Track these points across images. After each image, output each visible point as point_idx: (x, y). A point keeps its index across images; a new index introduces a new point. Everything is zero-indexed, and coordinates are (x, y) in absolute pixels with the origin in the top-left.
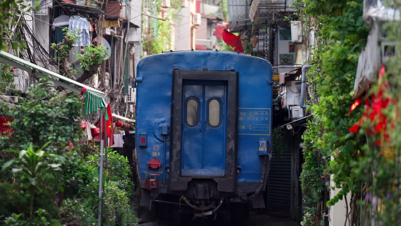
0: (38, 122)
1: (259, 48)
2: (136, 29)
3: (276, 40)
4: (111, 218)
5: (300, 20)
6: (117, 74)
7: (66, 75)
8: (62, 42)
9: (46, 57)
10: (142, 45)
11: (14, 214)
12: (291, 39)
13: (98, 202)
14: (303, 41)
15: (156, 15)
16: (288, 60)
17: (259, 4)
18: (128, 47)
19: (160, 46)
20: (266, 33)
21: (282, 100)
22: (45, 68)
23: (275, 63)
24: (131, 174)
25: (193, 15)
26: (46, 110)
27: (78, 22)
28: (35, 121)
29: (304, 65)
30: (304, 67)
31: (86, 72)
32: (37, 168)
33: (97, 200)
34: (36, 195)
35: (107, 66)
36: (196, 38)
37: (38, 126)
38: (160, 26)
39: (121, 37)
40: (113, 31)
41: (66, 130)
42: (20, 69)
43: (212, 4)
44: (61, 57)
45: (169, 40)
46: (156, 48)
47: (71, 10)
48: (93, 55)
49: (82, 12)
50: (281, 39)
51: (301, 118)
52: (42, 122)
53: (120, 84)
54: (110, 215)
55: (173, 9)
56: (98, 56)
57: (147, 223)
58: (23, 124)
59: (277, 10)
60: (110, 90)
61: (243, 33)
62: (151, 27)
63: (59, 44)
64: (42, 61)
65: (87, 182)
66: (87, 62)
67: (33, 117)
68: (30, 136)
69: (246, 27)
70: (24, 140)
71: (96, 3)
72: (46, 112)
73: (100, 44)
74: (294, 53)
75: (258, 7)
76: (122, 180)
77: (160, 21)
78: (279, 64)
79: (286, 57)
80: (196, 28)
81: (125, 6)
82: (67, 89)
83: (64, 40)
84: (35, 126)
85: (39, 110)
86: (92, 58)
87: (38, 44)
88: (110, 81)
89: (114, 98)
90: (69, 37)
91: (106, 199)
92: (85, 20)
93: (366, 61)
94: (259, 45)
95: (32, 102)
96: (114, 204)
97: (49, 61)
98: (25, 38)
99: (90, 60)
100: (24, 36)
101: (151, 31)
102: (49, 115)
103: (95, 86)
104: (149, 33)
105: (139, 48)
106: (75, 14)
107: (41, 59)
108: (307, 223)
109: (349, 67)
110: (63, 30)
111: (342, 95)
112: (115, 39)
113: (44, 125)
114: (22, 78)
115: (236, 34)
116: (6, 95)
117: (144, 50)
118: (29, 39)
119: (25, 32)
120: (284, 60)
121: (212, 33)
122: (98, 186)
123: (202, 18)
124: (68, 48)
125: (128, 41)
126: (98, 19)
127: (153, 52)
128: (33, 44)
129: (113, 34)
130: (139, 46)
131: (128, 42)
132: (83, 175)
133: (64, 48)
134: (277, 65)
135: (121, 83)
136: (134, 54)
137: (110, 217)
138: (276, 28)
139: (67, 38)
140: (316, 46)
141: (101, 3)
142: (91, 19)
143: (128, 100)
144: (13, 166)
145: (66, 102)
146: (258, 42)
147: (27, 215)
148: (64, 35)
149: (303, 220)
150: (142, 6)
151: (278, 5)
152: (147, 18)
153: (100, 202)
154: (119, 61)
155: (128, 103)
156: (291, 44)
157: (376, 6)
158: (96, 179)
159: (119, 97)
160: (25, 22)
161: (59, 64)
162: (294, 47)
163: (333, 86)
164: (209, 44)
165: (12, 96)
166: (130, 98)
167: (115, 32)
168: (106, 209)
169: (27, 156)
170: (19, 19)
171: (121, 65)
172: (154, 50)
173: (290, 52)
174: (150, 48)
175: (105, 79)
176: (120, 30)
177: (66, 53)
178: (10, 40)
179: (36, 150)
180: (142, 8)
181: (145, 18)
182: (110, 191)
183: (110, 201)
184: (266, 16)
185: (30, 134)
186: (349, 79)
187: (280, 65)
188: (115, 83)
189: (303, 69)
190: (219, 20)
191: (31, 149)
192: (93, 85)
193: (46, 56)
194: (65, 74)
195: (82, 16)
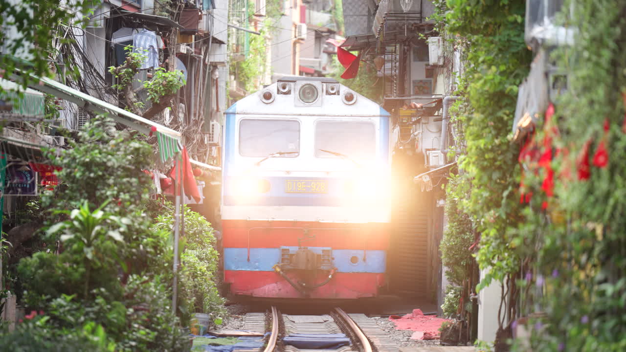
0: (95, 173)
1: (386, 72)
2: (220, 46)
3: (408, 62)
4: (190, 299)
5: (440, 36)
6: (195, 105)
7: (129, 109)
8: (123, 64)
9: (101, 84)
10: (228, 67)
11: (64, 295)
12: (428, 60)
13: (172, 278)
14: (444, 63)
15: (247, 27)
16: (424, 88)
17: (386, 14)
18: (209, 69)
19: (251, 69)
20: (395, 52)
21: (416, 142)
22: (101, 98)
23: (407, 93)
24: (214, 240)
25: (296, 26)
26: (105, 158)
27: (144, 37)
28: (91, 172)
29: (446, 96)
30: (446, 98)
31: (155, 104)
32: (93, 233)
33: (171, 275)
34: (92, 270)
35: (182, 95)
36: (301, 56)
37: (94, 179)
38: (252, 41)
39: (200, 56)
40: (191, 49)
41: (131, 184)
42: (67, 100)
43: (322, 11)
44: (122, 84)
45: (264, 60)
46: (247, 71)
47: (134, 21)
48: (165, 83)
49: (149, 23)
50: (415, 60)
51: (442, 166)
52: (100, 173)
53: (199, 119)
54: (187, 295)
55: (270, 19)
56: (171, 83)
57: (235, 305)
58: (75, 176)
59: (410, 21)
60: (186, 128)
61: (364, 52)
62: (240, 43)
63: (119, 67)
64: (96, 89)
65: (158, 252)
66: (156, 92)
67: (87, 166)
68: (84, 191)
69: (368, 45)
70: (76, 197)
71: (167, 11)
72: (105, 160)
73: (173, 66)
74: (432, 80)
75: (384, 17)
76: (202, 249)
77: (252, 34)
78: (412, 93)
79: (421, 84)
80: (299, 43)
81: (206, 15)
82: (130, 128)
83: (126, 62)
84: (89, 178)
85: (97, 157)
86: (164, 86)
87: (91, 66)
88: (185, 115)
89: (191, 138)
90: (133, 58)
91: (183, 274)
92: (153, 33)
93: (528, 96)
94: (386, 68)
95: (86, 147)
96: (194, 280)
97: (105, 90)
98: (73, 59)
99: (160, 88)
100: (73, 56)
101: (240, 47)
102: (109, 164)
103: (165, 122)
104: (237, 51)
105: (224, 70)
106: (140, 26)
107: (95, 86)
108: (449, 307)
109: (506, 101)
110: (126, 48)
111: (497, 138)
112: (193, 59)
113: (102, 177)
114: (69, 111)
115: (355, 53)
116: (49, 135)
117: (230, 74)
118: (78, 60)
119: (74, 50)
120: (419, 87)
121: (322, 50)
122: (172, 258)
123: (308, 29)
124: (132, 73)
125: (210, 61)
126: (171, 32)
127: (243, 76)
128: (84, 66)
129: (191, 52)
130: (225, 68)
131: (209, 63)
132: (154, 242)
133: (126, 72)
134: (410, 96)
135: (200, 117)
136: (217, 78)
137: (188, 297)
138: (409, 45)
139: (131, 60)
140: (463, 72)
141: (175, 11)
142: (161, 33)
143: (210, 140)
144: (61, 232)
145: (131, 147)
146: (384, 64)
147: (81, 296)
148: (127, 56)
149: (444, 303)
150: (228, 15)
151: (411, 15)
152: (234, 30)
153: (175, 279)
154: (198, 88)
155: (209, 144)
156: (429, 67)
157: (541, 24)
158: (170, 248)
159: (198, 137)
160: (74, 38)
161: (118, 92)
162: (432, 72)
163: (486, 128)
164: (318, 65)
165: (56, 137)
166: (213, 137)
167: (193, 50)
168: (183, 288)
169: (81, 218)
170: (66, 33)
171: (200, 94)
172: (244, 74)
173: (427, 77)
174: (238, 70)
175: (179, 112)
176: (199, 47)
177: (129, 78)
178: (55, 63)
179: (92, 210)
180: (229, 17)
181: (232, 31)
182: (187, 263)
183: (188, 277)
184: (395, 29)
185: (83, 188)
186: (506, 118)
187: (413, 95)
188: (192, 117)
189: (444, 101)
190: (331, 32)
191: (86, 208)
192: (163, 121)
193: (101, 82)
194: (127, 107)
195: (148, 29)
